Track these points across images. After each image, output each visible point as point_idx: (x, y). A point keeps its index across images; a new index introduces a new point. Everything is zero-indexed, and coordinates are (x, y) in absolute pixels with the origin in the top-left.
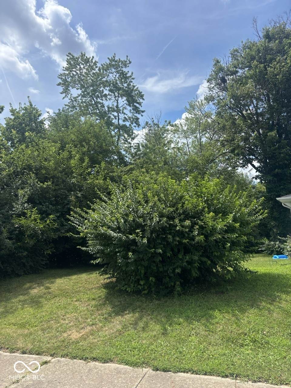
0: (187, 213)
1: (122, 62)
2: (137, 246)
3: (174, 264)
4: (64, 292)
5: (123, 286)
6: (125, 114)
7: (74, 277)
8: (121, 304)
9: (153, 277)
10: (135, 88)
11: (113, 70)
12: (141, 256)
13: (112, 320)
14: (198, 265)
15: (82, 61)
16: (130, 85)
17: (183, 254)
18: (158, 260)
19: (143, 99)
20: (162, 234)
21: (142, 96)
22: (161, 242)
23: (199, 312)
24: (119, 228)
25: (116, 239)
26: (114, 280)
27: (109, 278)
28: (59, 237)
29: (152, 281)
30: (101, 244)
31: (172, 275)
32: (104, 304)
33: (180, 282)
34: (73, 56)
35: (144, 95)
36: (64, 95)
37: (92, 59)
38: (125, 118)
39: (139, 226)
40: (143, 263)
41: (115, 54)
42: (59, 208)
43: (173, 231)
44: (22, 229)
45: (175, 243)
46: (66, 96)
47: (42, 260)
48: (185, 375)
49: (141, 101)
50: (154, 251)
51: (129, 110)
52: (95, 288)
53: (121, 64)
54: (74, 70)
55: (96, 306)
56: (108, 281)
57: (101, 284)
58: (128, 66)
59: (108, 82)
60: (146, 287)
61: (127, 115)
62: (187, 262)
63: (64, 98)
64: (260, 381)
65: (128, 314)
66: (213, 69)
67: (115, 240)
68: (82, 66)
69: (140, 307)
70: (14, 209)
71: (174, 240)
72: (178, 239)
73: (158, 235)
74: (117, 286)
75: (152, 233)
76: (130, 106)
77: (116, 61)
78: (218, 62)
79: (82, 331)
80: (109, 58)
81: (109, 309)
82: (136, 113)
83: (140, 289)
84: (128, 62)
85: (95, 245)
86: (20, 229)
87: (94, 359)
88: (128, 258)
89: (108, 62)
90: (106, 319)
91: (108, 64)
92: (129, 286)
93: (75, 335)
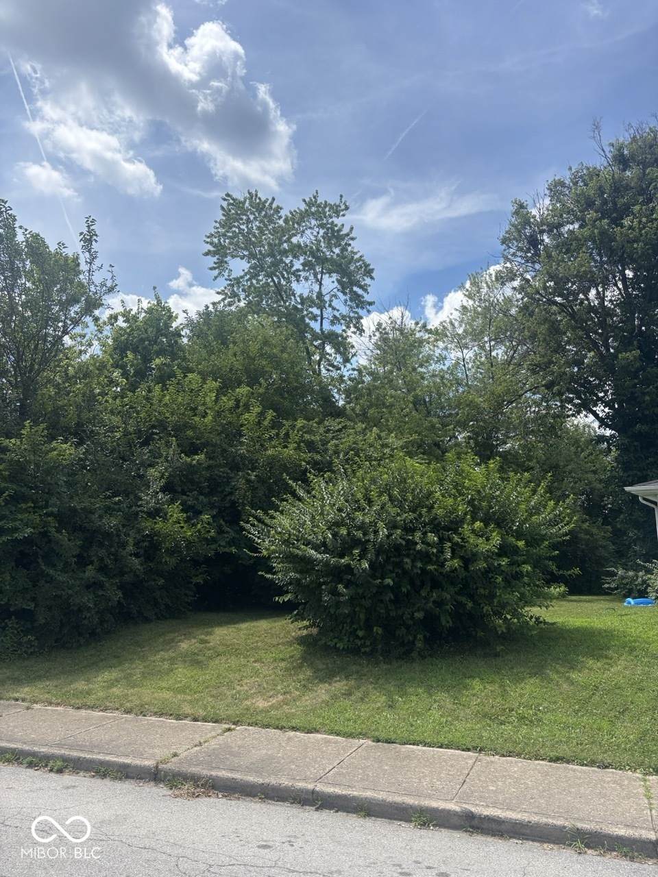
0: (436, 522)
1: (331, 207)
2: (353, 574)
3: (414, 604)
4: (233, 649)
5: (331, 640)
6: (334, 309)
7: (244, 626)
8: (328, 668)
9: (380, 627)
10: (356, 257)
11: (314, 222)
12: (360, 591)
13: (315, 688)
14: (451, 608)
15: (251, 206)
16: (347, 250)
17: (428, 589)
18: (388, 599)
19: (372, 278)
20: (395, 556)
21: (369, 272)
22: (393, 569)
23: (449, 681)
24: (324, 544)
25: (319, 563)
26: (315, 631)
27: (306, 627)
28: (217, 554)
29: (377, 633)
30: (297, 570)
31: (411, 622)
32: (301, 667)
33: (425, 636)
34: (233, 199)
35: (373, 269)
36: (216, 272)
37: (271, 203)
38: (335, 317)
39: (356, 542)
40: (363, 602)
41: (317, 193)
42: (215, 500)
43: (411, 552)
44: (155, 538)
45: (415, 571)
46: (219, 274)
47: (186, 595)
48: (415, 747)
49: (368, 281)
50: (380, 583)
51: (342, 300)
52: (283, 644)
53: (329, 211)
54: (236, 224)
55: (287, 669)
56: (305, 632)
57: (291, 639)
58: (344, 215)
59: (302, 249)
60: (368, 643)
61: (338, 310)
62: (434, 602)
63: (216, 278)
64: (509, 756)
65: (339, 681)
66: (513, 220)
67: (318, 565)
68: (252, 217)
69: (357, 672)
70: (140, 503)
71: (413, 566)
72: (419, 565)
73: (388, 558)
74: (320, 640)
75: (378, 553)
76: (345, 294)
77: (319, 206)
78: (521, 206)
79: (271, 699)
80: (304, 201)
81: (309, 673)
82: (357, 307)
83: (359, 644)
84: (343, 207)
85: (287, 571)
86: (152, 538)
87: (294, 729)
88: (340, 594)
89: (303, 207)
90: (304, 686)
91: (303, 210)
92: (341, 640)
93: (261, 704)
